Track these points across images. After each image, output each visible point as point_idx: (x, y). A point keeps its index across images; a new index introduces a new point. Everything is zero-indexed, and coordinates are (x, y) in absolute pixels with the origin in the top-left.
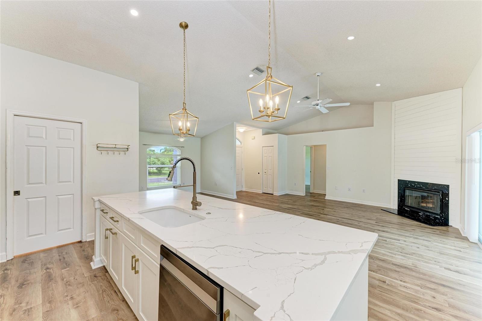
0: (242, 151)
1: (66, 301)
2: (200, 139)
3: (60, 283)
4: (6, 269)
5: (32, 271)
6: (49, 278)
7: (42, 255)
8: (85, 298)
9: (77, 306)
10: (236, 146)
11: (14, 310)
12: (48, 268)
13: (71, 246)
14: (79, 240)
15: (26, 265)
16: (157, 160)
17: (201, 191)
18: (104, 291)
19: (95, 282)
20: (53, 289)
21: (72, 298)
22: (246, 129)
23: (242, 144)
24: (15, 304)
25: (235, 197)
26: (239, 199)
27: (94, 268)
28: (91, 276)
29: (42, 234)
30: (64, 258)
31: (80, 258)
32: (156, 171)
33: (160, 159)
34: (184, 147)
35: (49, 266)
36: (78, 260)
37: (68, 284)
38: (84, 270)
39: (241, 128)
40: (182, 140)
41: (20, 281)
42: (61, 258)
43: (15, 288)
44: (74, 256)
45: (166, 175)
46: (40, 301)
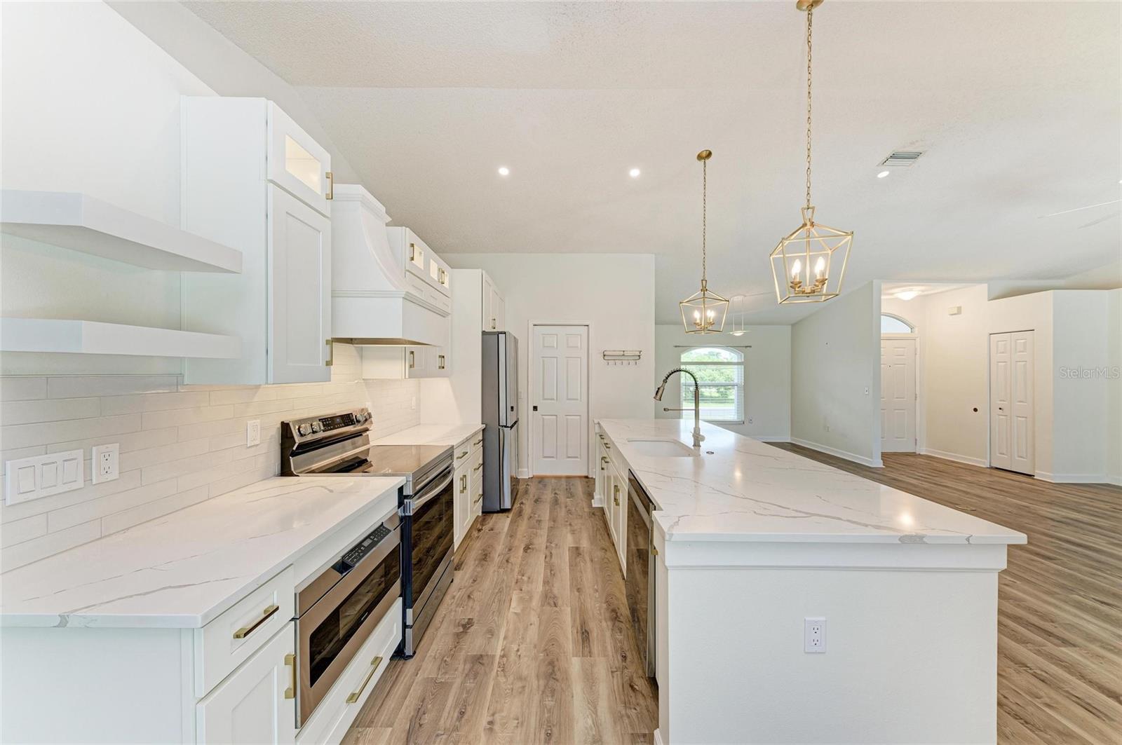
0: (916, 349)
1: (566, 525)
2: (790, 326)
3: (564, 509)
4: (528, 485)
5: (545, 492)
6: (556, 502)
7: (553, 480)
8: (581, 528)
9: (573, 532)
10: (882, 336)
11: (531, 517)
12: (556, 493)
13: (578, 479)
14: (586, 475)
15: (541, 486)
16: (717, 372)
17: (792, 440)
18: (598, 530)
19: (593, 519)
20: (557, 512)
21: (570, 525)
22: (923, 291)
23: (916, 330)
24: (532, 513)
25: (878, 463)
26: (889, 469)
27: (594, 506)
28: (590, 512)
29: (553, 457)
30: (570, 489)
31: (584, 493)
32: (717, 395)
33: (724, 370)
34: (750, 347)
35: (557, 492)
36: (581, 494)
37: (569, 512)
38: (585, 505)
39: (903, 291)
40: (738, 334)
41: (536, 497)
42: (568, 487)
43: (533, 502)
44: (579, 488)
45: (731, 404)
46: (547, 518)
